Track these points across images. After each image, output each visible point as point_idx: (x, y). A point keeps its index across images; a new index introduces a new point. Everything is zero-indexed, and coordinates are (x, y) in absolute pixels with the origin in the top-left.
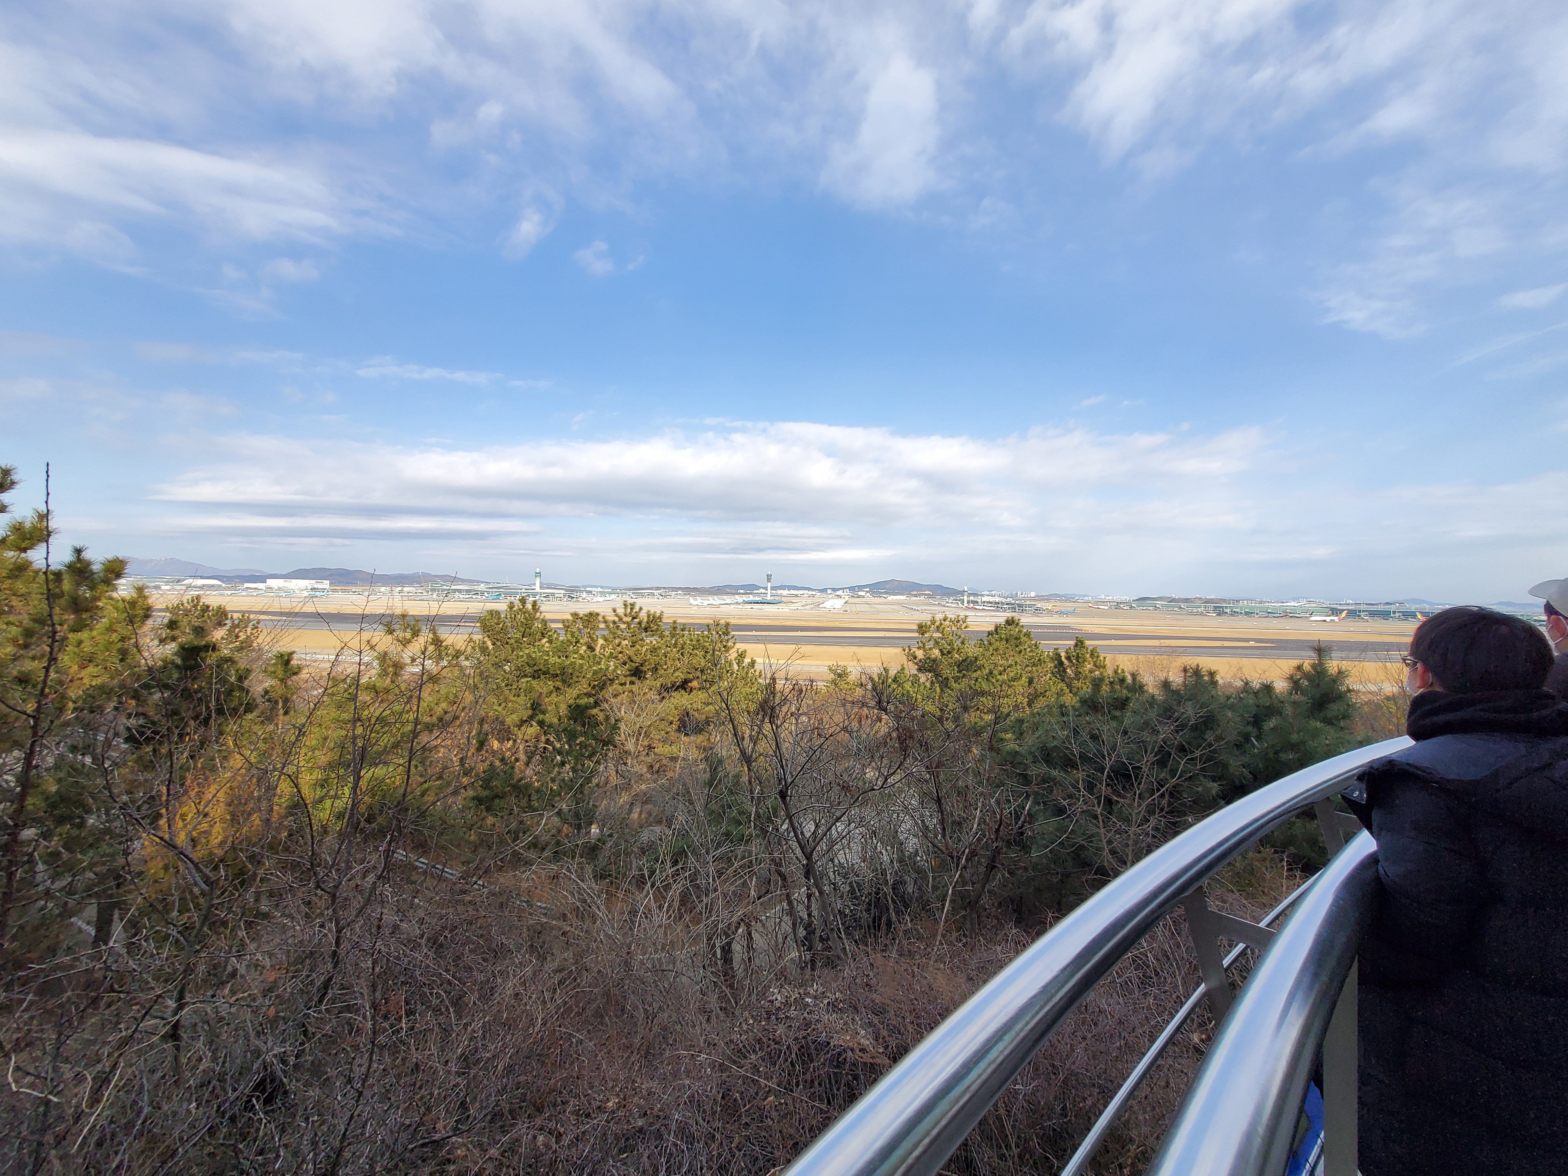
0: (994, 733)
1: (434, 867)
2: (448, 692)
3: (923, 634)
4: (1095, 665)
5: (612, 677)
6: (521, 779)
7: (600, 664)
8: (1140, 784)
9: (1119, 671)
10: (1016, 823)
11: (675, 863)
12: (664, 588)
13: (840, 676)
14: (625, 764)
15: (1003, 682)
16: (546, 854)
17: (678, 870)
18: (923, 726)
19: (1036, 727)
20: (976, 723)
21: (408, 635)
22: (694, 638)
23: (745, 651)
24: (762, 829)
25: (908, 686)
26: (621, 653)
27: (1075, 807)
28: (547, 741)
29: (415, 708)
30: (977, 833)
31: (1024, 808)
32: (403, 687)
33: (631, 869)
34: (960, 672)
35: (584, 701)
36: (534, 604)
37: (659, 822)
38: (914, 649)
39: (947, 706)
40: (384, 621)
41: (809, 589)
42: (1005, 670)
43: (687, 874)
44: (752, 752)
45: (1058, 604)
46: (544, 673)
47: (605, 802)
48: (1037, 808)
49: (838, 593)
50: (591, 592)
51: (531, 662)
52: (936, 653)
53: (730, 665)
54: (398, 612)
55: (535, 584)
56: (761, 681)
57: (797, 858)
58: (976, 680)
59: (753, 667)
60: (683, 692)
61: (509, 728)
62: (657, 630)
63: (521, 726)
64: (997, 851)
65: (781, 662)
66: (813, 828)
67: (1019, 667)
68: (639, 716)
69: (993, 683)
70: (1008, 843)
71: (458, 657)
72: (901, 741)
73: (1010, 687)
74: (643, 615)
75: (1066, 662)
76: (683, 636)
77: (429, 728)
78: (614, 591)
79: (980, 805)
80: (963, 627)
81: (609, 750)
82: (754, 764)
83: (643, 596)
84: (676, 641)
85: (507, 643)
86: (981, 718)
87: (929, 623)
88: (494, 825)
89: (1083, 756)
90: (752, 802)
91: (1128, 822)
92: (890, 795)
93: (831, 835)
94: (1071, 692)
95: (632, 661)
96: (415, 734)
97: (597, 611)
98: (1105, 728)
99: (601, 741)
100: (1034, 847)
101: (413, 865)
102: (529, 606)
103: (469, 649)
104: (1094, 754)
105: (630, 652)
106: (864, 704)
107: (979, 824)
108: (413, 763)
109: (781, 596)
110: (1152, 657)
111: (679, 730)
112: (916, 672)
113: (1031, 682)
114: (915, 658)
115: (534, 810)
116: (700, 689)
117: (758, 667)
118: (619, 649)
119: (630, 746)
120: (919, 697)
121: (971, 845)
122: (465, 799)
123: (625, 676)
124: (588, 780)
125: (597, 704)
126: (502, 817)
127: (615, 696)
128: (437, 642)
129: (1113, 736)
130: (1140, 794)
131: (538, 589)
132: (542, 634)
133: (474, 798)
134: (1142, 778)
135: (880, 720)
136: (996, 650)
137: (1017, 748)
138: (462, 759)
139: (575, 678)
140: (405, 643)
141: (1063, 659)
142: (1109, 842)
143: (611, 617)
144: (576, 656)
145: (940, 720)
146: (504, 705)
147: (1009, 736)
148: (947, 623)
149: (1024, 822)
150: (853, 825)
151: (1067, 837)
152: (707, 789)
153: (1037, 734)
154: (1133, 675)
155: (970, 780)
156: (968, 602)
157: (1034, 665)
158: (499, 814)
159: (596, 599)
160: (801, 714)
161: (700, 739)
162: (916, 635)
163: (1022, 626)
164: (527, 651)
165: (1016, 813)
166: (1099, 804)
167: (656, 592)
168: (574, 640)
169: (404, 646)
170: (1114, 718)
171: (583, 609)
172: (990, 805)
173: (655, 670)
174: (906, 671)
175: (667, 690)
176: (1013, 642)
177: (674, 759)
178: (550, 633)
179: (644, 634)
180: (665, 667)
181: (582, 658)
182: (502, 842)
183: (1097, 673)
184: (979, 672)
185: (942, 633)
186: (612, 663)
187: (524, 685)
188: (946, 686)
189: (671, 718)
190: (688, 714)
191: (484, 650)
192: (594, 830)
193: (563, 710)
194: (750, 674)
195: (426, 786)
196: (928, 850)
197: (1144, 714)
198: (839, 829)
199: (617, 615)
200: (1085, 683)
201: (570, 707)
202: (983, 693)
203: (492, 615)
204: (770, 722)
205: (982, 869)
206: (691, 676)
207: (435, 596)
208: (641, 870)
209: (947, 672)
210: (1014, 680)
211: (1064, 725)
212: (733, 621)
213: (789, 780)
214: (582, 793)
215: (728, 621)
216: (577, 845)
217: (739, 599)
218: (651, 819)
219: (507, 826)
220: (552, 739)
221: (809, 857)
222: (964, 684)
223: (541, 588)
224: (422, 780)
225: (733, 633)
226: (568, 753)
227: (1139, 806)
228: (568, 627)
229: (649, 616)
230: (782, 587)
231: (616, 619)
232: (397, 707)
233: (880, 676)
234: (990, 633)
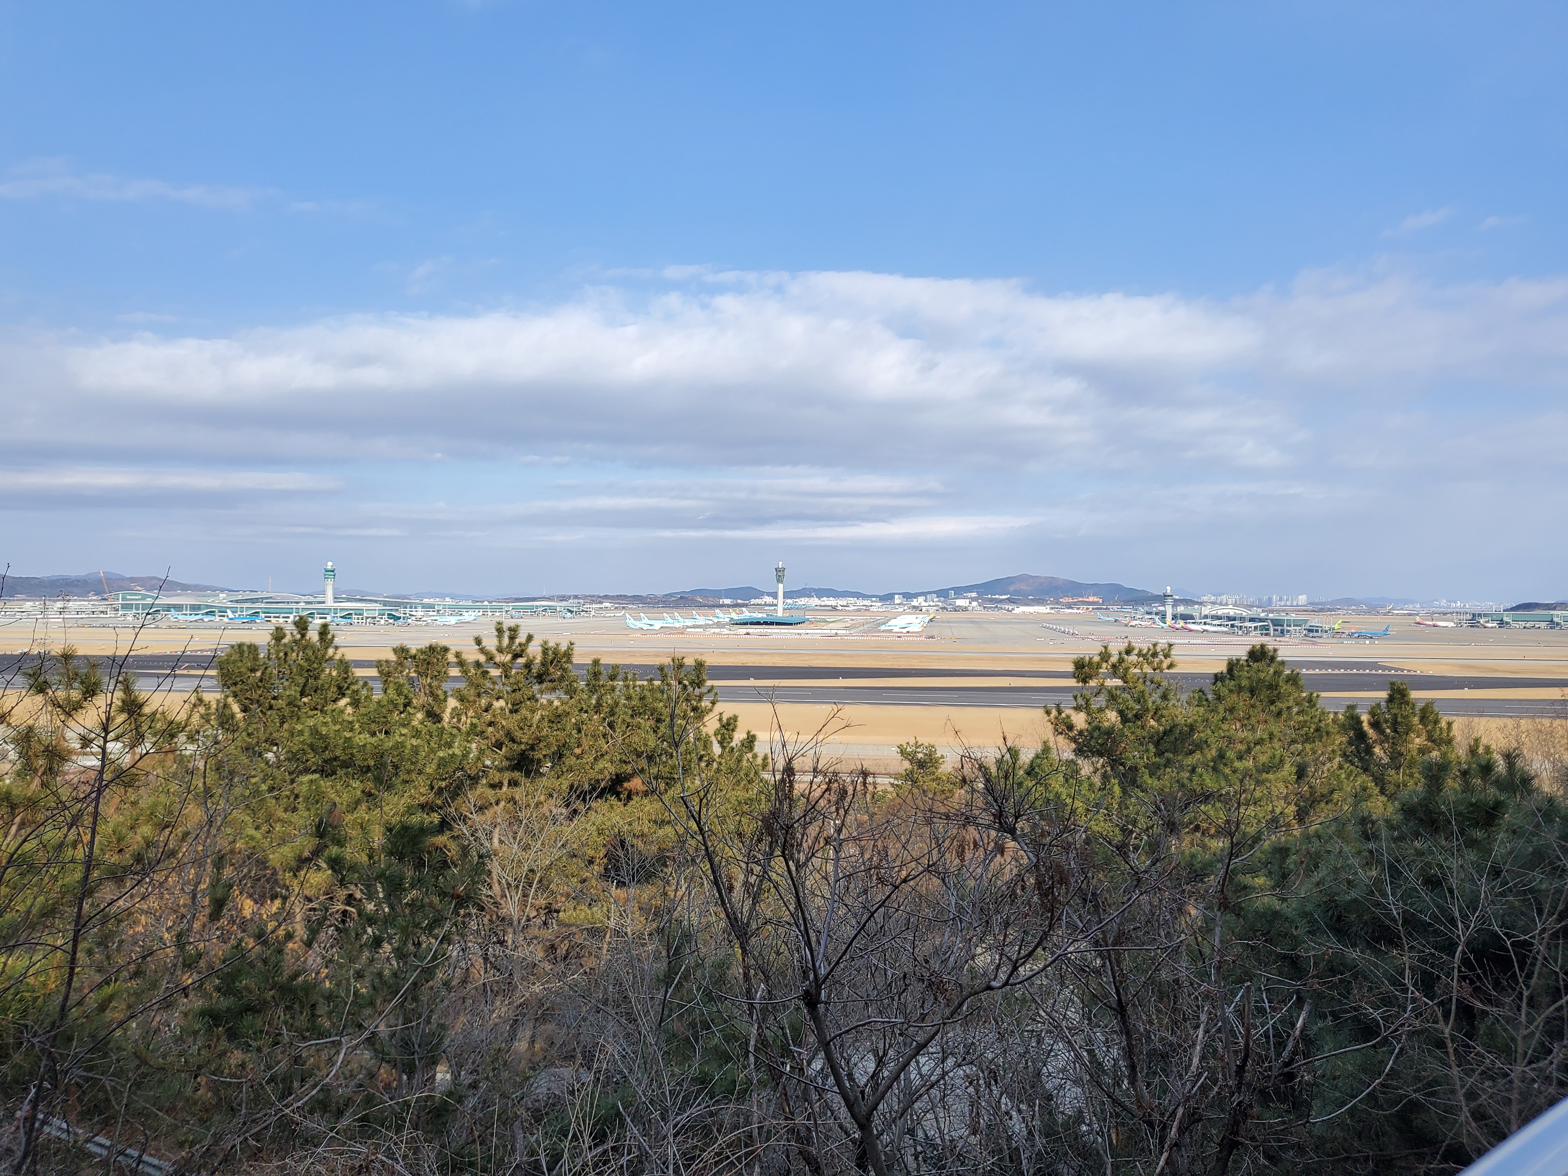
0: (1229, 875)
1: (122, 1153)
2: (155, 805)
3: (1084, 681)
4: (1430, 738)
5: (473, 773)
6: (296, 976)
7: (450, 745)
8: (1529, 976)
9: (1481, 750)
10: (1279, 1055)
11: (599, 1138)
12: (576, 597)
13: (921, 764)
14: (502, 943)
15: (1247, 774)
16: (345, 1122)
17: (605, 1152)
18: (1086, 858)
19: (1314, 861)
20: (1193, 856)
21: (76, 695)
22: (635, 693)
23: (735, 718)
24: (771, 1069)
25: (1057, 783)
26: (490, 724)
27: (1397, 1023)
28: (350, 899)
29: (87, 838)
30: (1200, 1075)
31: (1293, 1025)
32: (65, 793)
33: (513, 1149)
34: (1159, 754)
35: (415, 819)
36: (324, 631)
37: (570, 1057)
38: (1069, 712)
39: (1135, 823)
40: (28, 667)
41: (858, 595)
42: (1249, 750)
43: (624, 1161)
44: (749, 919)
45: (1354, 618)
46: (345, 765)
47: (463, 1019)
48: (1320, 1024)
49: (915, 603)
50: (431, 606)
51: (320, 744)
52: (1112, 717)
53: (707, 744)
54: (56, 649)
55: (323, 593)
56: (766, 776)
57: (841, 1126)
58: (1193, 771)
59: (751, 749)
60: (613, 800)
61: (275, 873)
62: (562, 679)
63: (299, 869)
64: (1241, 1114)
65: (804, 738)
66: (871, 1066)
67: (1277, 744)
68: (526, 848)
69: (1226, 777)
70: (1264, 1096)
71: (173, 736)
72: (1045, 891)
73: (1259, 783)
74: (534, 650)
75: (1371, 732)
76: (613, 689)
77: (117, 875)
78: (476, 603)
79: (1203, 1017)
80: (1165, 665)
81: (469, 914)
82: (753, 940)
83: (534, 612)
84: (599, 699)
85: (271, 707)
86: (1204, 846)
87: (1097, 659)
88: (243, 1066)
89: (1409, 920)
90: (751, 1015)
91: (1509, 1055)
92: (1024, 1001)
93: (907, 1079)
94: (1382, 792)
95: (513, 740)
96: (86, 889)
97: (443, 643)
98: (1454, 863)
99: (453, 897)
100: (1316, 1104)
101: (81, 1150)
102: (313, 635)
103: (196, 719)
104: (1434, 917)
105: (510, 722)
106: (968, 820)
107: (1203, 1058)
108: (83, 946)
109: (806, 608)
110: (1546, 722)
111: (605, 876)
112: (1072, 756)
113: (1301, 773)
114: (1070, 727)
115: (321, 1035)
116: (646, 794)
117: (761, 749)
118: (488, 717)
119: (511, 908)
120: (1078, 804)
121: (1188, 1099)
122: (186, 1015)
123: (500, 770)
124: (429, 973)
125: (444, 825)
126: (259, 1050)
127: (481, 809)
128: (132, 707)
129: (1472, 880)
130: (1531, 998)
131: (330, 603)
132: (340, 688)
133: (203, 1013)
134: (1533, 964)
135: (1001, 850)
136: (1231, 710)
137: (1277, 905)
138: (179, 936)
139: (403, 776)
140: (70, 709)
141: (1366, 726)
142: (1471, 1095)
143: (472, 655)
144: (404, 731)
145: (1122, 849)
146: (265, 828)
147: (1260, 881)
148: (1133, 658)
149: (1295, 1053)
150: (950, 1062)
151: (1382, 1085)
152: (662, 991)
153: (1316, 877)
154: (1510, 757)
155: (1184, 968)
156: (1175, 617)
157: (1307, 739)
158: (254, 1044)
159: (441, 620)
160: (844, 840)
161: (647, 892)
162: (1072, 683)
163: (1283, 663)
164: (311, 722)
165: (1277, 1035)
166: (1446, 1017)
167: (559, 605)
168: (401, 700)
169: (69, 714)
170: (1472, 843)
171: (416, 643)
172: (1225, 1020)
173: (558, 756)
174: (1054, 755)
175: (583, 796)
176: (1264, 694)
177: (596, 932)
178: (355, 687)
179: (536, 687)
180: (578, 751)
181: (417, 734)
182: (258, 1099)
183: (1435, 754)
184: (1198, 755)
185: (1124, 678)
186: (474, 746)
187: (304, 788)
188: (1133, 782)
189: (591, 853)
190: (622, 843)
191: (225, 720)
192: (442, 1075)
193: (378, 838)
194: (745, 763)
195: (108, 990)
196: (1103, 1111)
197: (1533, 834)
198: (925, 1070)
199: (482, 651)
200: (1411, 775)
201: (390, 830)
202: (1206, 797)
203: (241, 653)
204: (783, 855)
205: (1213, 1149)
206: (629, 769)
207: (130, 618)
208: (533, 1153)
209: (1134, 756)
210: (1267, 769)
211: (1372, 859)
212: (710, 660)
213: (823, 972)
214: (415, 999)
215: (700, 658)
216: (407, 1104)
217: (722, 616)
218: (554, 1051)
219: (270, 1068)
220: (358, 895)
221: (864, 1125)
222: (1167, 780)
223: (336, 599)
224: (98, 978)
225: (709, 683)
226: (389, 921)
227: (1530, 1021)
228: (388, 674)
229: (545, 651)
230: (805, 593)
231: (482, 658)
232: (52, 835)
233: (1000, 762)
234: (1218, 678)
